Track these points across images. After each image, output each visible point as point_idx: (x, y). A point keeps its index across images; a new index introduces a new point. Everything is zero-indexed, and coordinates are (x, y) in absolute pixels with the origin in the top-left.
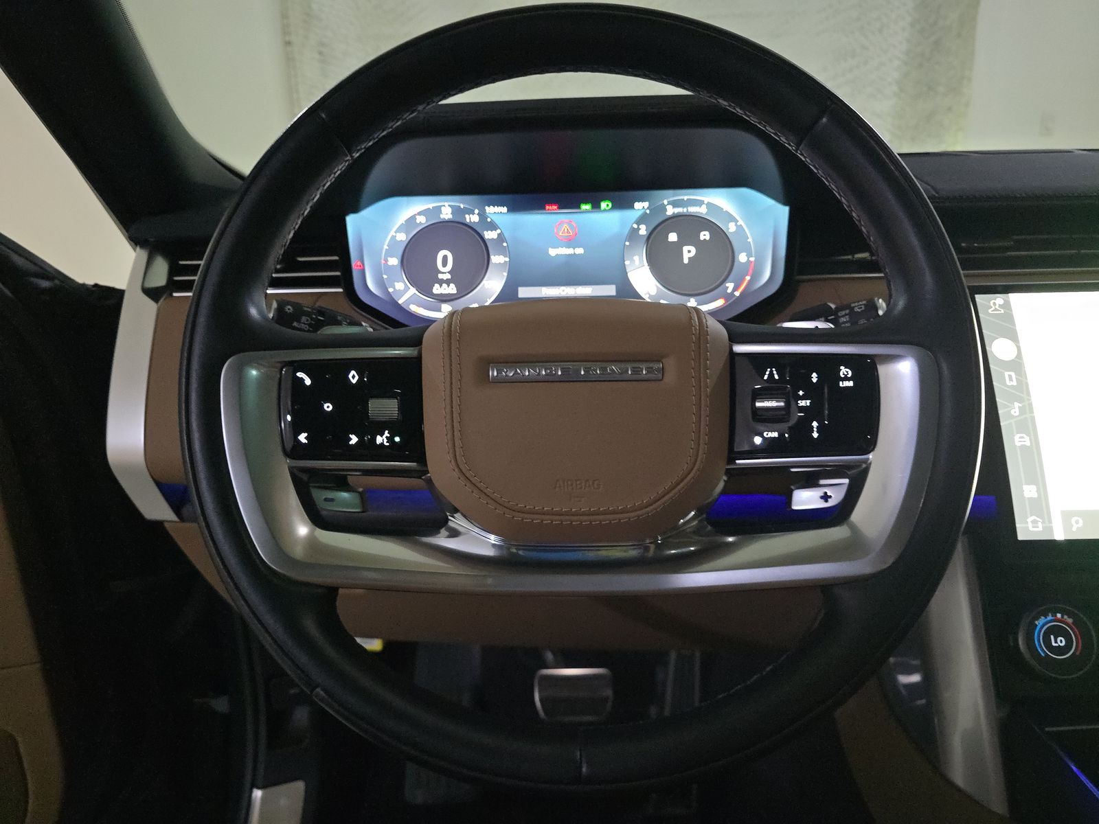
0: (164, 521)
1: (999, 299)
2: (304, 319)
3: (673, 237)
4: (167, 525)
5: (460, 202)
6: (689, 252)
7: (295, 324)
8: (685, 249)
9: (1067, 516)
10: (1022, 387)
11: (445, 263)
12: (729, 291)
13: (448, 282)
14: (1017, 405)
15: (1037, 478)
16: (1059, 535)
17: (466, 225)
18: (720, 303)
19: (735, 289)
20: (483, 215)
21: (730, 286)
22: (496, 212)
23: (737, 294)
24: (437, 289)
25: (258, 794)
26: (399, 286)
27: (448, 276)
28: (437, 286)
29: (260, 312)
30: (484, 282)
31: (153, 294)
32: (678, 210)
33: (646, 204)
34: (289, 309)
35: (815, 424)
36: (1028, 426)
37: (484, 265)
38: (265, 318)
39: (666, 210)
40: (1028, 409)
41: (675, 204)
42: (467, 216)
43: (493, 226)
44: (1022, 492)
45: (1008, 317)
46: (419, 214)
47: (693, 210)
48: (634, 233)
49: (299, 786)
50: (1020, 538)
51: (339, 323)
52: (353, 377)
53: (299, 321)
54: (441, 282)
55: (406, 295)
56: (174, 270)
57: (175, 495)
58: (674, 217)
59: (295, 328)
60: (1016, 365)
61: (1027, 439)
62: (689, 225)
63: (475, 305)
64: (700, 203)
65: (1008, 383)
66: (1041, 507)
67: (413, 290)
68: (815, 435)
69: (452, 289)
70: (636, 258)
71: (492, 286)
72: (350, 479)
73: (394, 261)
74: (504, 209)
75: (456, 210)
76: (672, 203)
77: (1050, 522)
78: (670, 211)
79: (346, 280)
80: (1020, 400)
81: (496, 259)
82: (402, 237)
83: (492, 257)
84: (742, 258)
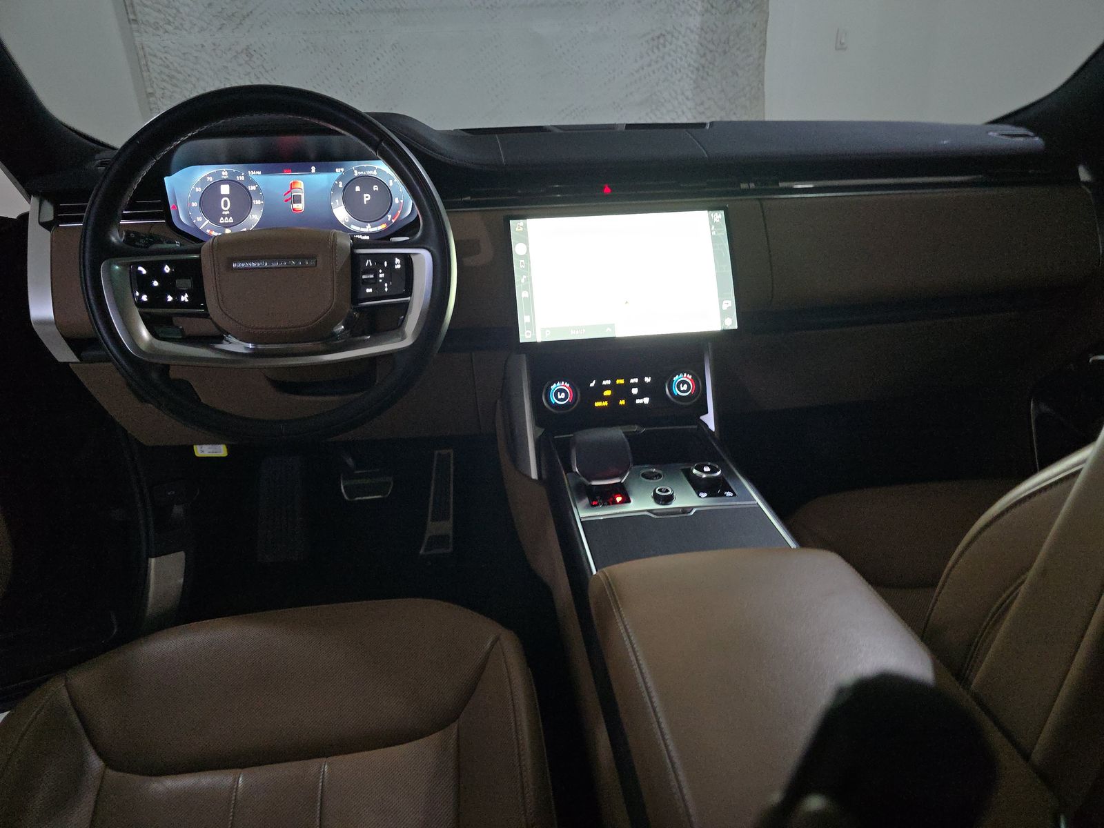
0: (69, 362)
1: (521, 222)
2: (141, 241)
3: (358, 189)
4: (70, 365)
5: (233, 168)
6: (367, 197)
7: (137, 243)
8: (365, 195)
9: (543, 330)
10: (528, 268)
11: (225, 206)
12: (389, 219)
13: (228, 216)
14: (524, 277)
15: (531, 312)
16: (539, 340)
17: (236, 182)
18: (383, 227)
19: (392, 218)
20: (247, 176)
21: (389, 216)
22: (255, 174)
23: (393, 221)
24: (222, 221)
25: (153, 561)
26: (200, 219)
27: (228, 212)
28: (222, 218)
29: (116, 239)
30: (250, 216)
31: (47, 225)
32: (360, 173)
33: (342, 170)
34: (132, 235)
35: (386, 285)
36: (529, 287)
37: (249, 206)
38: (119, 241)
39: (354, 173)
40: (529, 279)
41: (359, 169)
42: (238, 177)
43: (253, 183)
44: (523, 319)
45: (525, 232)
46: (209, 175)
47: (369, 173)
48: (336, 186)
49: (182, 555)
50: (521, 341)
51: (162, 243)
52: (167, 269)
53: (139, 241)
54: (224, 216)
55: (204, 224)
56: (57, 210)
57: (76, 343)
58: (359, 177)
59: (135, 246)
60: (526, 257)
61: (527, 293)
62: (367, 181)
63: (245, 230)
64: (373, 169)
65: (521, 267)
66: (531, 326)
67: (208, 221)
68: (386, 289)
69: (231, 220)
70: (337, 201)
71: (254, 218)
72: (174, 319)
73: (195, 204)
74: (260, 173)
75: (230, 173)
76: (357, 168)
77: (535, 333)
78: (356, 173)
79: (166, 214)
80: (526, 274)
81: (257, 202)
82: (199, 190)
83: (254, 201)
84: (396, 200)
